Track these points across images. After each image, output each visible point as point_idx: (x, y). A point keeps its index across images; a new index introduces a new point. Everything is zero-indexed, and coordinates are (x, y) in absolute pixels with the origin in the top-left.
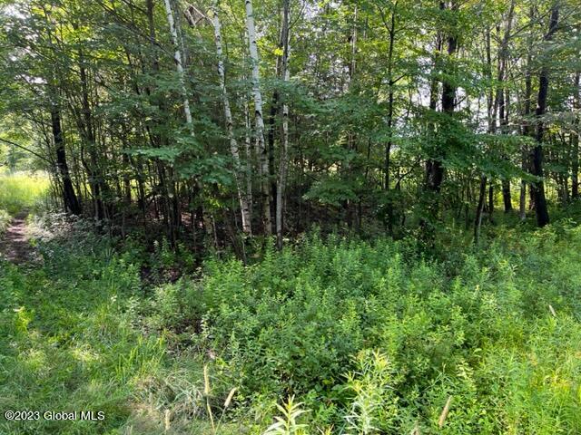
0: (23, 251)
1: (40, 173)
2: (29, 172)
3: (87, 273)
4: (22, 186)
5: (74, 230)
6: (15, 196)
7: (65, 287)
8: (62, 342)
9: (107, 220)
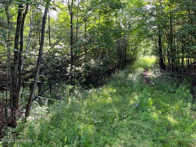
0: (148, 80)
1: (153, 56)
2: (149, 56)
3: (169, 90)
4: (147, 60)
5: (163, 75)
6: (145, 63)
7: (162, 94)
8: (163, 113)
9: (176, 72)
